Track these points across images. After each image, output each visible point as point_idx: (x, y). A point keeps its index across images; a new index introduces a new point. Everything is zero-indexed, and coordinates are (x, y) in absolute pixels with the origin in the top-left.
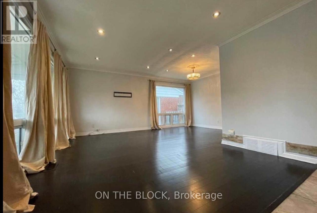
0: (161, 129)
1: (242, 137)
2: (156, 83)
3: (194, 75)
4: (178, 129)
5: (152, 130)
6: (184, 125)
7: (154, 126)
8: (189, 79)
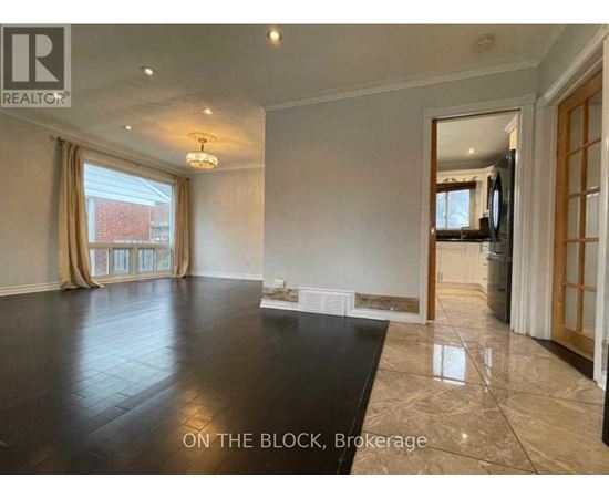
0: (98, 287)
1: (297, 291)
2: (83, 155)
3: (203, 156)
4: (154, 285)
5: (65, 291)
6: (168, 274)
7: (73, 280)
8: (192, 164)
